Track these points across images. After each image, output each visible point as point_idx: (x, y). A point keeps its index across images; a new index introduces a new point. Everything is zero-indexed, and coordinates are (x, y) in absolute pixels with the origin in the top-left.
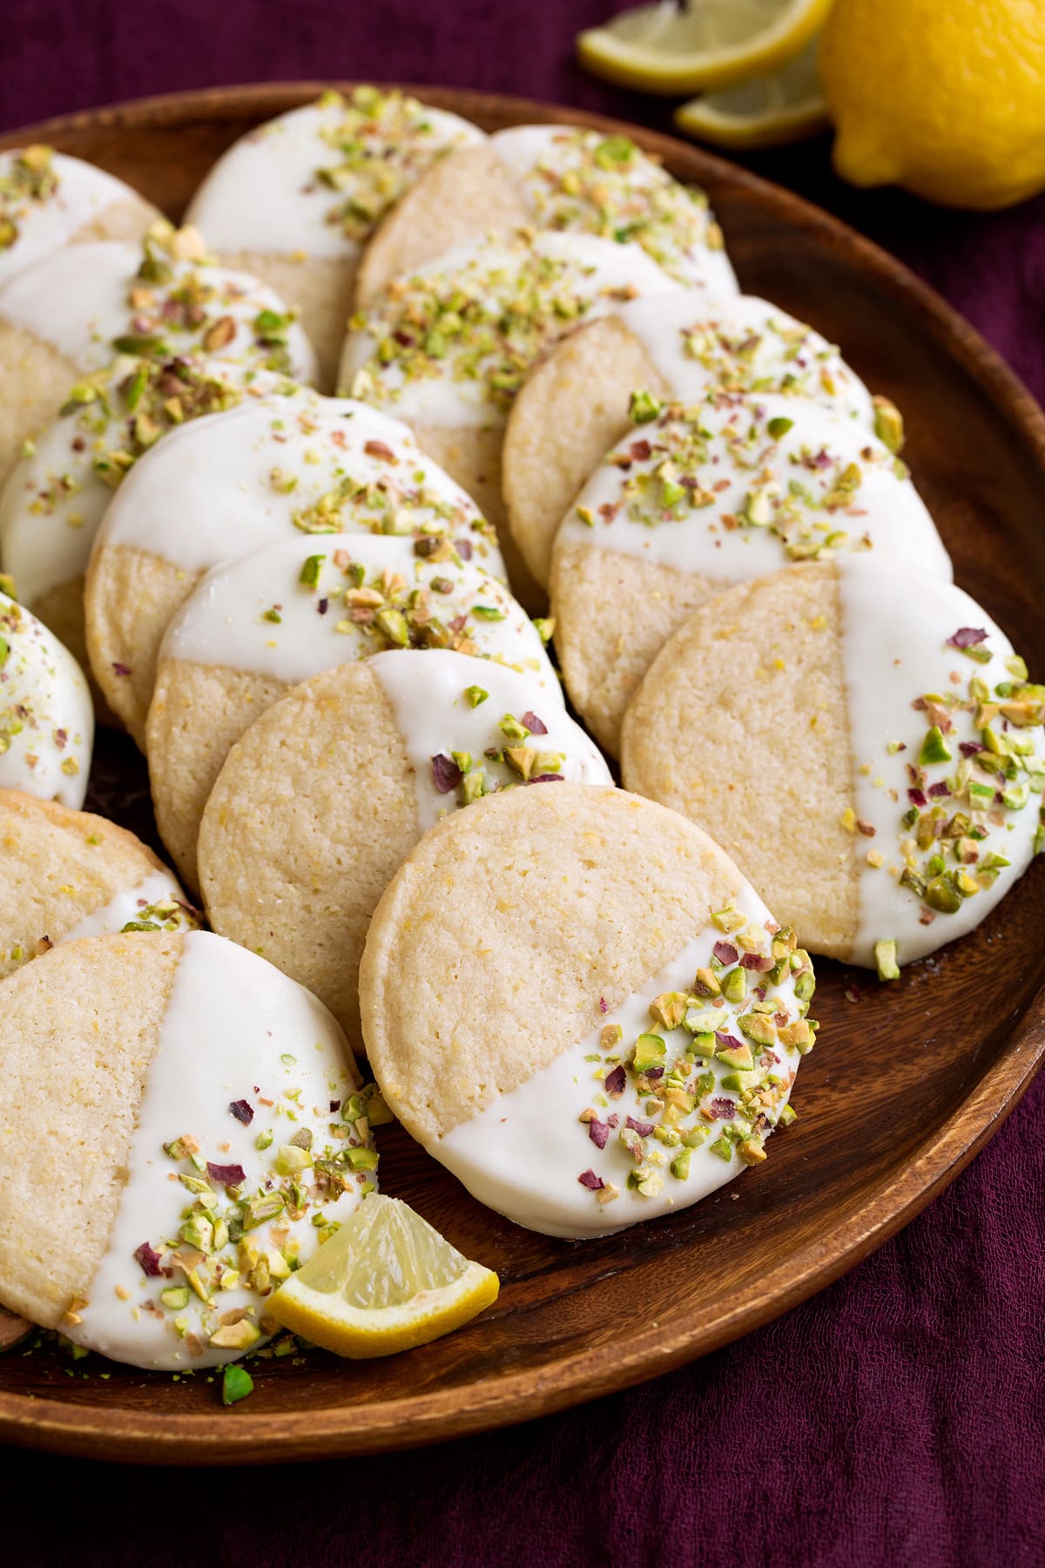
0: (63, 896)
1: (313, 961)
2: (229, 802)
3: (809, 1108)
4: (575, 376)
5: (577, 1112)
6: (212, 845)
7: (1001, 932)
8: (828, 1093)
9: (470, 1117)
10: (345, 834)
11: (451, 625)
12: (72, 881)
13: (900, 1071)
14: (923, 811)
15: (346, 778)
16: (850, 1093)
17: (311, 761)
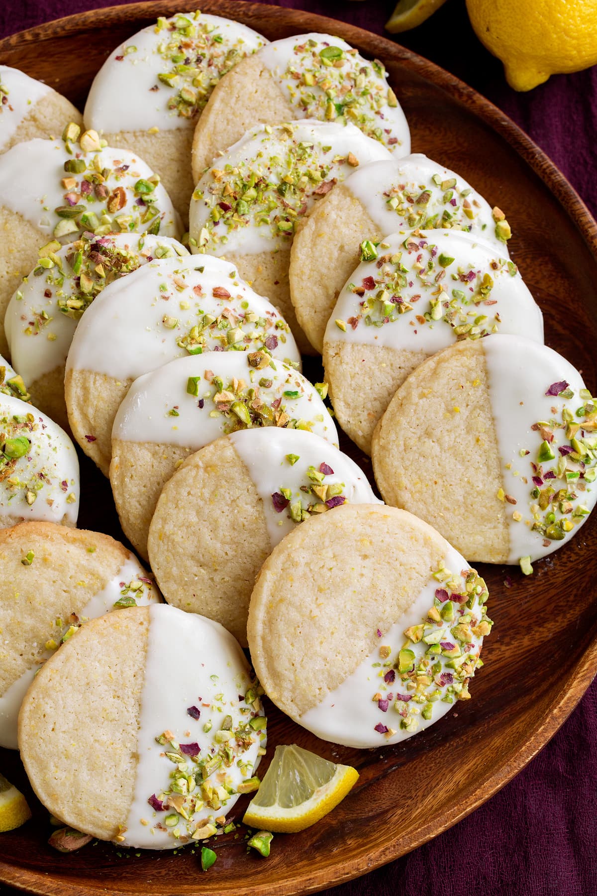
0: (79, 587)
1: (218, 607)
2: (163, 527)
3: (490, 656)
4: (326, 229)
5: (371, 695)
6: (156, 551)
7: (585, 541)
8: (499, 646)
9: (315, 705)
10: (228, 539)
11: (273, 405)
12: (83, 578)
13: (537, 632)
14: (541, 489)
15: (226, 508)
16: (511, 646)
17: (206, 501)
